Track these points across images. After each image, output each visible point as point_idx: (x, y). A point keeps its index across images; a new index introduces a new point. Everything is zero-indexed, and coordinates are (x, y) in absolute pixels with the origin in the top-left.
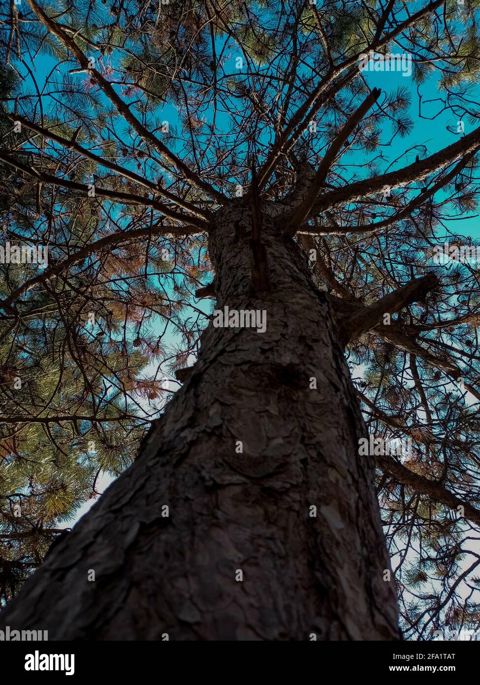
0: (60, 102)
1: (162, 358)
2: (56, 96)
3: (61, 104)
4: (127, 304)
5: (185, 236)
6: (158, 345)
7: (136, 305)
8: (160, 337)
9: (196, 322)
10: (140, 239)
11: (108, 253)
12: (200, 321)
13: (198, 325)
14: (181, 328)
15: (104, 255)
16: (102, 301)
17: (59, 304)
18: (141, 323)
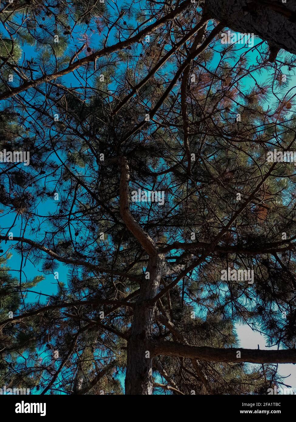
0: (92, 75)
1: (270, 89)
2: (88, 75)
3: (93, 74)
4: (224, 95)
5: (204, 36)
6: (261, 88)
7: (228, 90)
8: (256, 84)
9: (260, 53)
10: (192, 68)
11: (190, 92)
12: (261, 50)
13: (263, 53)
14: (259, 67)
15: (190, 94)
16: (215, 110)
17: (204, 133)
18: (240, 92)
